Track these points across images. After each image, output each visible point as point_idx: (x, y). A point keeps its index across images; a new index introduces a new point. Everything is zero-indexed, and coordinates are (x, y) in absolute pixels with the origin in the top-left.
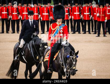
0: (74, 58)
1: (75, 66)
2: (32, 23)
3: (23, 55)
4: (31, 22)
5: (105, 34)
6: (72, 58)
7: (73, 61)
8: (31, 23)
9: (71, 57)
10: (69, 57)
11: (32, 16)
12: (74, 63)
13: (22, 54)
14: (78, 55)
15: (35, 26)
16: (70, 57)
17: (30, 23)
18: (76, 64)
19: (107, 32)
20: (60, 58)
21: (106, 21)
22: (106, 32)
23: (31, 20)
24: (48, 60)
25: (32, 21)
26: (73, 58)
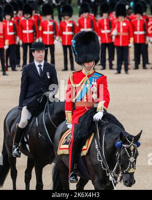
0: (132, 148)
1: (133, 167)
2: (42, 68)
3: (26, 143)
4: (40, 66)
5: (5, 71)
6: (127, 149)
7: (130, 154)
8: (40, 69)
9: (124, 147)
10: (121, 147)
11: (41, 51)
12: (132, 159)
13: (26, 140)
14: (140, 141)
15: (48, 73)
16: (123, 145)
17: (38, 69)
18: (135, 161)
19: (10, 67)
20: (98, 150)
21: (6, 47)
22: (7, 67)
23: (40, 61)
24: (67, 153)
25: (42, 64)
26: (129, 149)
